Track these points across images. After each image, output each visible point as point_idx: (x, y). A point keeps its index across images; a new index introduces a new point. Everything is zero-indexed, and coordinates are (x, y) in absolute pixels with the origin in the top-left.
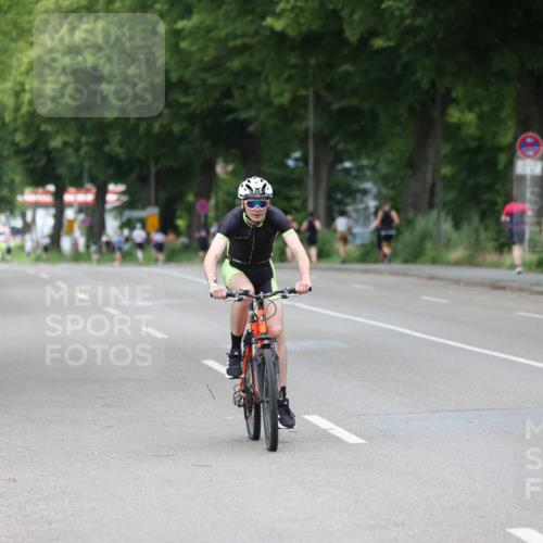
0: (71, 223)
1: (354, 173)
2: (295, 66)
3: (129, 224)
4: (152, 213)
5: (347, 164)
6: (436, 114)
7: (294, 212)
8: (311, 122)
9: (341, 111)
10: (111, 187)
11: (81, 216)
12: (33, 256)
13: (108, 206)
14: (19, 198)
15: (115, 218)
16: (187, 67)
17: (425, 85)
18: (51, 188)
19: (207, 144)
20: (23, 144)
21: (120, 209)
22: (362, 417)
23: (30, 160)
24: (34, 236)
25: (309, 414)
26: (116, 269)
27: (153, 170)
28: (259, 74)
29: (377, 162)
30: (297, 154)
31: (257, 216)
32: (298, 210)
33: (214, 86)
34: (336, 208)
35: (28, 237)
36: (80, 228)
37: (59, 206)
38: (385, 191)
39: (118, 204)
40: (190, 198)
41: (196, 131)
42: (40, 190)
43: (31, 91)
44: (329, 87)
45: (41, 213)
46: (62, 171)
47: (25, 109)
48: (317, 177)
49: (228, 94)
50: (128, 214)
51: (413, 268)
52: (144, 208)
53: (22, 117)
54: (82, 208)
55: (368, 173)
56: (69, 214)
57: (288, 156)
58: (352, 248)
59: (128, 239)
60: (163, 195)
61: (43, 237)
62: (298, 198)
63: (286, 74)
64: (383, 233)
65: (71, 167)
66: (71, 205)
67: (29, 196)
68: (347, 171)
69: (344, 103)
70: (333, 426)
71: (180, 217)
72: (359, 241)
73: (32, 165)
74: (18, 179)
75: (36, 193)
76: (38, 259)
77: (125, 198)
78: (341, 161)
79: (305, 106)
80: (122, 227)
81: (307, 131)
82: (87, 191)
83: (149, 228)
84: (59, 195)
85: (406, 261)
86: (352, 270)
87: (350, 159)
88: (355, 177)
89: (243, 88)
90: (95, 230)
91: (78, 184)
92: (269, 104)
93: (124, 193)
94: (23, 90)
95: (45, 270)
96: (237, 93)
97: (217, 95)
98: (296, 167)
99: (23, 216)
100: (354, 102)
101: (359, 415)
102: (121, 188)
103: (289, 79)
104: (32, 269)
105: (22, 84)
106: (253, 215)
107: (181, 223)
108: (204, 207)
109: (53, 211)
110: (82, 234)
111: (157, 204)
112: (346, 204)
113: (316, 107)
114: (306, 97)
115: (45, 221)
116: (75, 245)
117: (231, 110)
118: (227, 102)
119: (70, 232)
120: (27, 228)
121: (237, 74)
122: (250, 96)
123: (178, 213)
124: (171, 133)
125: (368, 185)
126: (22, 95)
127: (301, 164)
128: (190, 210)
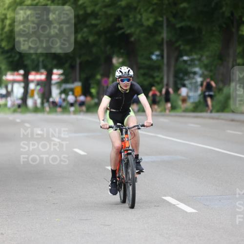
0: (33, 91)
1: (189, 63)
2: (156, 4)
3: (65, 92)
4: (77, 86)
5: (185, 58)
6: (234, 30)
7: (155, 84)
8: (165, 35)
9: (181, 28)
10: (55, 71)
11: (38, 88)
12: (12, 109)
13: (53, 82)
14: (4, 78)
15: (58, 88)
16: (96, 5)
17: (227, 14)
18: (22, 72)
19: (108, 47)
20: (6, 48)
21: (59, 84)
22: (194, 198)
23: (10, 57)
24: (12, 98)
25: (165, 196)
26: (59, 117)
27: (78, 61)
28: (136, 8)
29: (202, 56)
30: (157, 53)
31: (126, 86)
32: (158, 83)
33: (111, 15)
34: (179, 82)
35: (9, 99)
36: (38, 94)
37: (26, 82)
38: (206, 73)
39: (59, 80)
40: (99, 77)
41: (102, 40)
42: (16, 73)
43: (10, 18)
44: (175, 16)
45: (16, 86)
46: (28, 62)
47: (7, 29)
48: (168, 65)
49: (119, 20)
50: (64, 86)
51: (223, 115)
52: (73, 82)
53: (6, 33)
54: (39, 83)
55: (197, 62)
56: (32, 86)
57: (152, 53)
58: (189, 104)
59: (64, 100)
60: (84, 76)
61: (17, 99)
62: (158, 76)
63: (150, 9)
64: (207, 93)
65: (33, 61)
66: (32, 81)
67: (9, 76)
68: (185, 62)
69: (183, 24)
70: (179, 203)
71: (93, 88)
72: (192, 100)
73: (11, 59)
74: (3, 67)
75: (13, 75)
76: (15, 111)
77: (62, 77)
78: (182, 56)
79: (162, 26)
80: (61, 93)
81: (163, 39)
82: (42, 74)
83: (76, 93)
84: (26, 76)
85: (218, 111)
86: (189, 117)
87: (187, 55)
88: (190, 65)
89: (127, 16)
90: (46, 95)
91: (37, 70)
92: (142, 25)
93: (62, 74)
94: (6, 18)
95: (19, 117)
96: (124, 19)
97: (112, 20)
98: (157, 60)
99: (6, 87)
100: (189, 23)
101: (194, 196)
102: (61, 71)
103: (153, 11)
104: (11, 117)
105: (5, 15)
106: (124, 86)
107: (93, 91)
108: (106, 82)
109: (22, 85)
110: (39, 97)
111: (80, 80)
112: (185, 80)
113: (168, 26)
114: (162, 21)
115: (18, 90)
116: (35, 103)
117: (120, 28)
118: (118, 25)
119: (32, 96)
120: (9, 94)
121: (123, 9)
122: (131, 21)
123: (92, 86)
124: (87, 41)
125: (197, 69)
126: (5, 21)
127: (159, 58)
128: (99, 83)
